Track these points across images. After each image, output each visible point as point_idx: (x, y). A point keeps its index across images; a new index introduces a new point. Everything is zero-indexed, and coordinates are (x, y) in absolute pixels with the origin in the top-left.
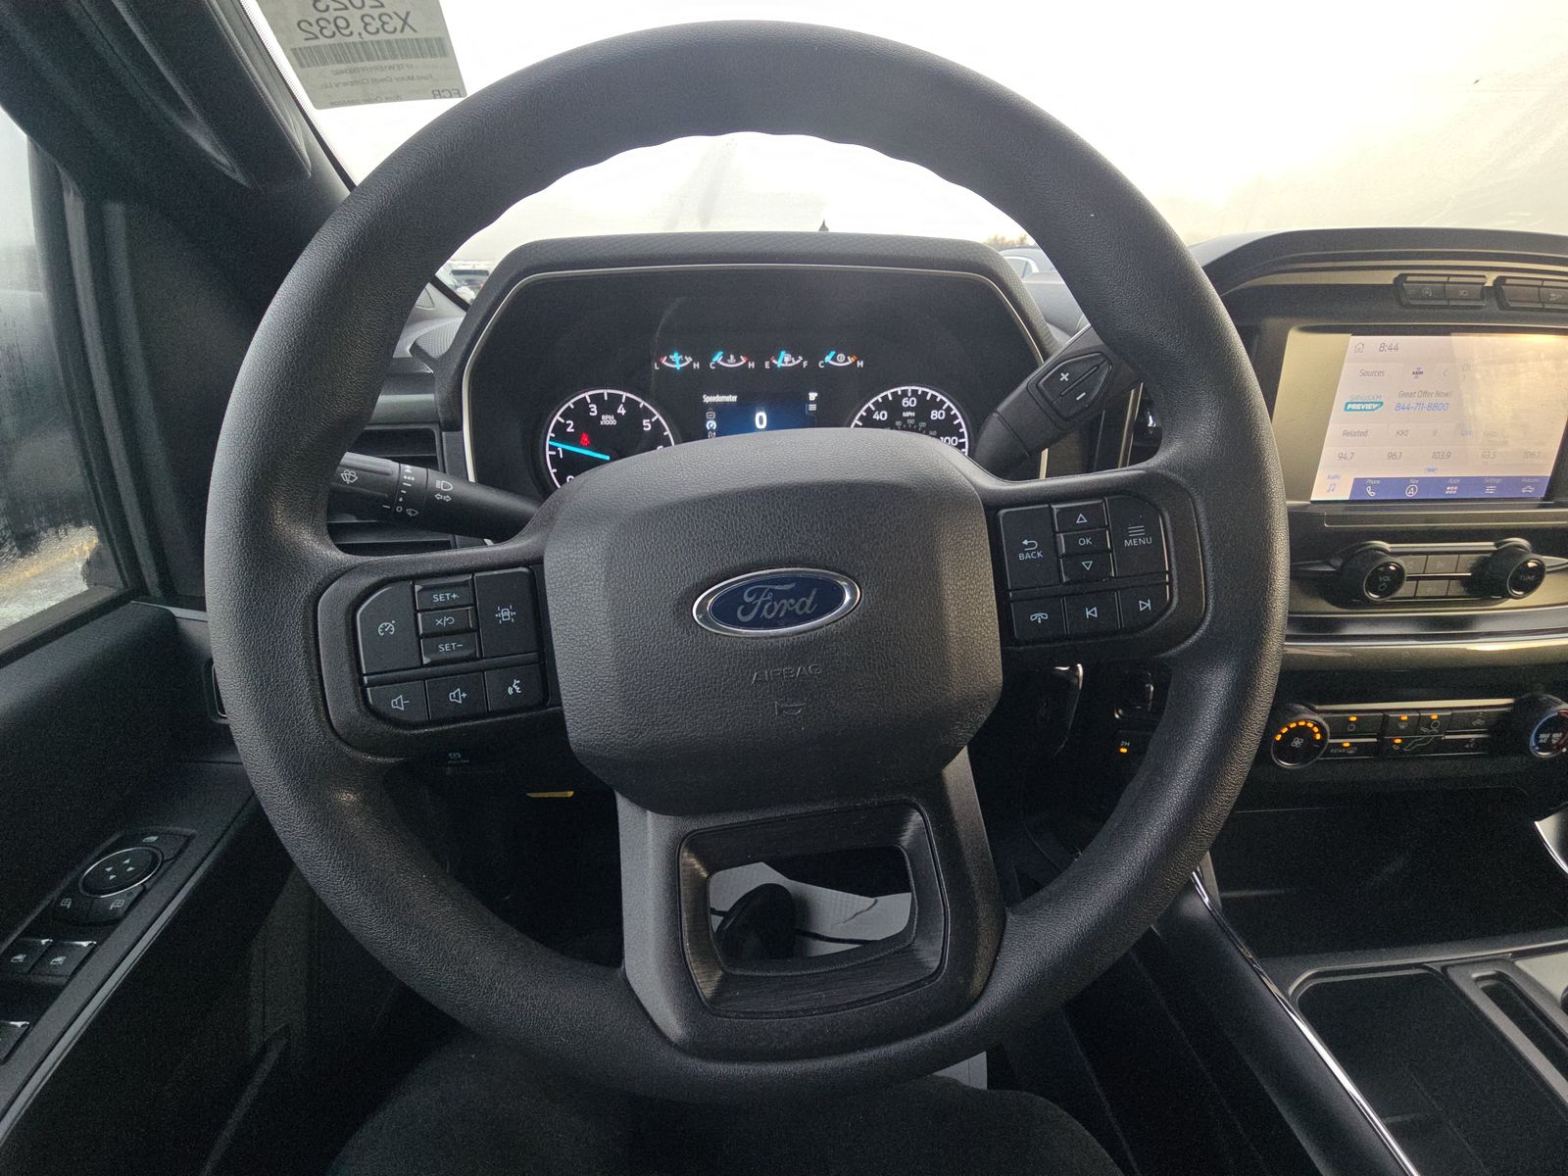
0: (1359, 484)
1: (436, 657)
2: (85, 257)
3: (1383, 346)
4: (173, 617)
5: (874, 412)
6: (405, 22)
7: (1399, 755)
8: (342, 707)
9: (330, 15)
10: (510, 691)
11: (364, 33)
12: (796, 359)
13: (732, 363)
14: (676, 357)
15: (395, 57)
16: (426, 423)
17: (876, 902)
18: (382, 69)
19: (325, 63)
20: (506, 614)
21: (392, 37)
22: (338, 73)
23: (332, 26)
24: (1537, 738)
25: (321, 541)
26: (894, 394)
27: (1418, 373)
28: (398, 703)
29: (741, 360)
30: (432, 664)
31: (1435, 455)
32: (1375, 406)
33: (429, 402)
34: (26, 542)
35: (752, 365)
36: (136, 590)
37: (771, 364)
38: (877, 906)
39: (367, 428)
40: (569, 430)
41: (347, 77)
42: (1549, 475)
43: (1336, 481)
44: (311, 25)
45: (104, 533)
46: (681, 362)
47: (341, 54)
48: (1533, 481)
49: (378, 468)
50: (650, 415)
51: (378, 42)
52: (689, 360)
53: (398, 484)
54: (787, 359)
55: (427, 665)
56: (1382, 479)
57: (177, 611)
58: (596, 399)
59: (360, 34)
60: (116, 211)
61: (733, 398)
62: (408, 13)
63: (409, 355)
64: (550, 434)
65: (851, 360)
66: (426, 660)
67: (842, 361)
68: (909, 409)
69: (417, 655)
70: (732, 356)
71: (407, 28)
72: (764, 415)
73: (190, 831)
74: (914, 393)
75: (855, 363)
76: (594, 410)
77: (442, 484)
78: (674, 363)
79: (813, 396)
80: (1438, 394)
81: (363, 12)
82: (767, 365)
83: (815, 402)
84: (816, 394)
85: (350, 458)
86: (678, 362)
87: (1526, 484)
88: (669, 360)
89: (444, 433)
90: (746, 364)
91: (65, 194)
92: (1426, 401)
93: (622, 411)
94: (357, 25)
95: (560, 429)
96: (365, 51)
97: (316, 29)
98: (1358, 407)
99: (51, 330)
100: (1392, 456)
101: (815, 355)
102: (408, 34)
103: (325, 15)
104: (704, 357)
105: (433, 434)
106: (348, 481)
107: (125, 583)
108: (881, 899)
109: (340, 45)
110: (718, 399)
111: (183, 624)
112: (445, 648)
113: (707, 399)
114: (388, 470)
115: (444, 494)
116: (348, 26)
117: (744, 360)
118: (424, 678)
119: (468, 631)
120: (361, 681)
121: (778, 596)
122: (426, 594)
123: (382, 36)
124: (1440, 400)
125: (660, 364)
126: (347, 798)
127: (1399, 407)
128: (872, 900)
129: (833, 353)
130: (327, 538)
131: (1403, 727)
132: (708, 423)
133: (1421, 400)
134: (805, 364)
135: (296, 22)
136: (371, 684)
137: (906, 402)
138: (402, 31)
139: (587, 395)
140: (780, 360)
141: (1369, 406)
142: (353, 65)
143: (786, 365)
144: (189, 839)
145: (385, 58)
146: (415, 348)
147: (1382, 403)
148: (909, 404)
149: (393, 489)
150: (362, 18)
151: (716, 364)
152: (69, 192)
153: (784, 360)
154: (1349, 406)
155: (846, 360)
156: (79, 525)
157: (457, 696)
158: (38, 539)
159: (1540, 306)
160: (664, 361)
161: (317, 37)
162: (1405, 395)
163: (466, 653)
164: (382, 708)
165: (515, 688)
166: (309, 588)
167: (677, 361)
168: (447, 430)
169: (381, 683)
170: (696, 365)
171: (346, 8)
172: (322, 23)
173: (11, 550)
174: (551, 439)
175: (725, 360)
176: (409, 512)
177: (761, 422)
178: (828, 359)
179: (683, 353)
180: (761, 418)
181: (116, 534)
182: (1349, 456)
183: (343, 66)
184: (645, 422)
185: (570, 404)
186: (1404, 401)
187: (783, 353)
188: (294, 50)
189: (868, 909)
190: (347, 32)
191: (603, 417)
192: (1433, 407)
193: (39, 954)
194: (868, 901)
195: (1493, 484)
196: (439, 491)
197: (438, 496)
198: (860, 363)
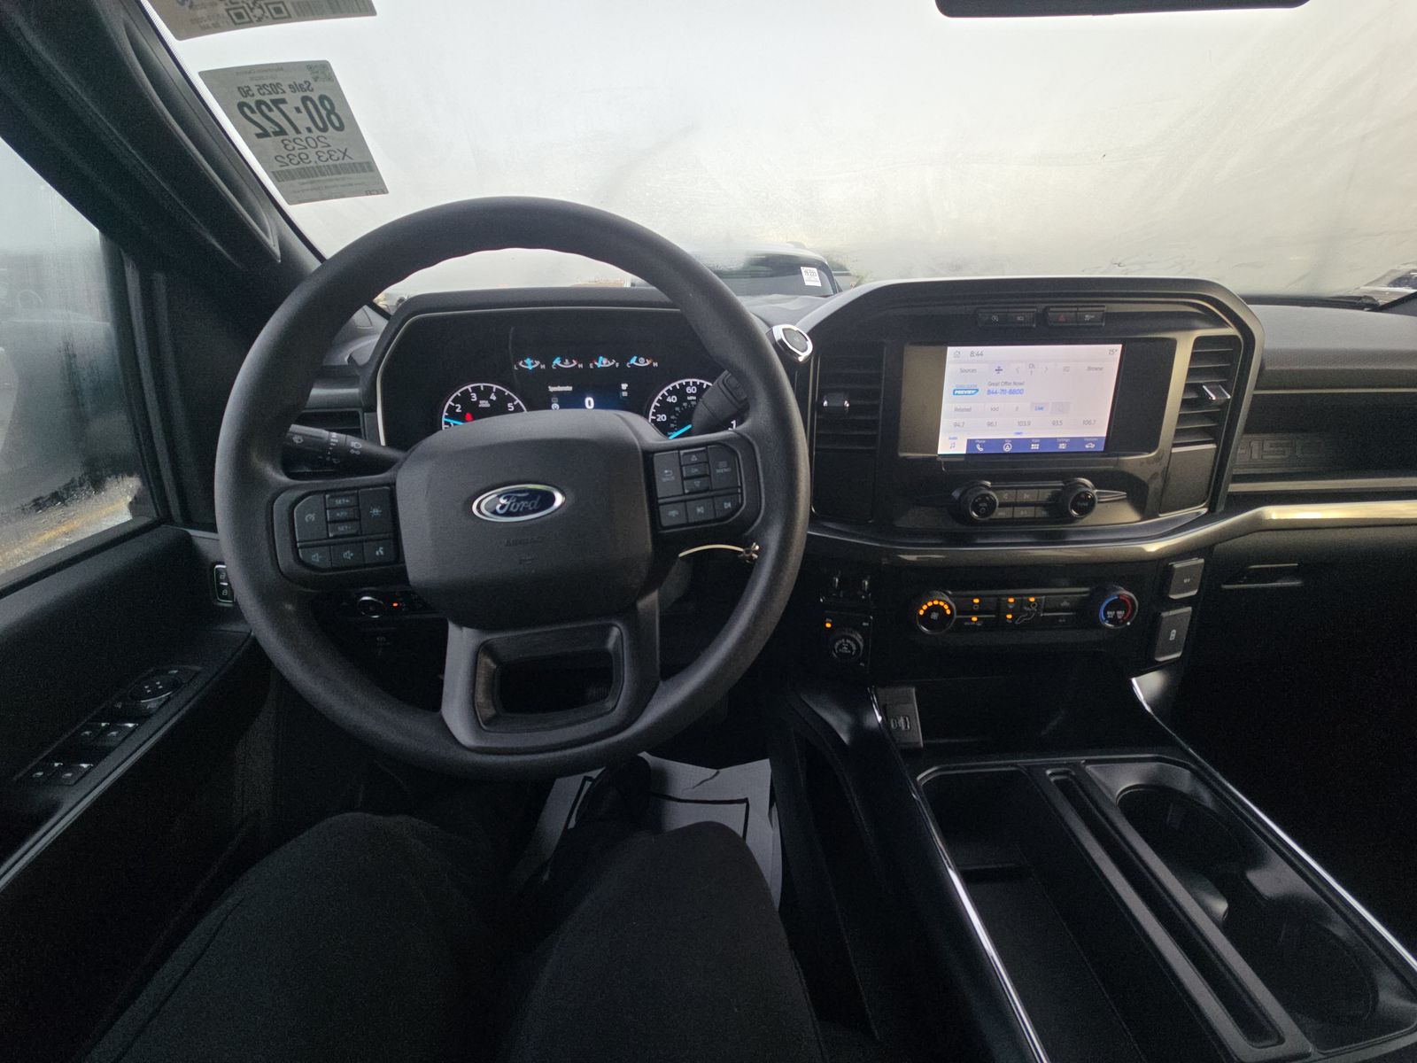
0: (971, 443)
1: (337, 533)
2: (140, 306)
3: (972, 353)
4: (190, 536)
5: (667, 397)
6: (345, 154)
7: (1011, 627)
8: (285, 559)
9: (296, 152)
10: (377, 553)
11: (318, 162)
12: (611, 361)
13: (567, 365)
14: (528, 361)
15: (339, 173)
16: (354, 407)
17: (718, 773)
18: (331, 180)
19: (294, 179)
20: (376, 511)
21: (337, 163)
22: (303, 184)
23: (298, 158)
24: (1105, 615)
25: (278, 472)
26: (681, 385)
27: (999, 370)
28: (316, 558)
29: (573, 363)
30: (335, 537)
31: (1020, 424)
32: (973, 392)
33: (353, 395)
34: (97, 484)
35: (581, 366)
36: (165, 519)
37: (594, 365)
38: (719, 775)
39: (304, 411)
40: (458, 410)
41: (309, 186)
42: (1104, 434)
43: (954, 441)
44: (283, 158)
45: (146, 480)
46: (533, 364)
47: (304, 173)
48: (1096, 440)
49: (316, 435)
50: (513, 400)
51: (328, 166)
52: (538, 363)
53: (328, 443)
54: (605, 362)
55: (331, 538)
56: (986, 440)
57: (192, 532)
58: (476, 390)
59: (316, 162)
60: (160, 277)
61: (569, 388)
62: (346, 150)
63: (347, 363)
64: (445, 414)
65: (648, 362)
66: (331, 535)
67: (643, 363)
68: (692, 394)
69: (325, 532)
70: (567, 360)
71: (346, 157)
72: (591, 400)
73: (198, 668)
74: (694, 383)
75: (651, 364)
76: (474, 397)
77: (355, 443)
78: (527, 365)
79: (624, 386)
80: (1015, 383)
81: (317, 150)
82: (591, 366)
83: (627, 390)
84: (627, 385)
85: (295, 428)
87: (1087, 443)
88: (524, 364)
89: (365, 414)
90: (577, 365)
91: (126, 267)
92: (1007, 388)
93: (493, 397)
94: (313, 157)
95: (451, 410)
96: (319, 171)
97: (287, 160)
98: (962, 392)
99: (116, 353)
100: (990, 424)
101: (623, 359)
102: (347, 160)
103: (293, 152)
104: (547, 360)
105: (358, 414)
106: (297, 442)
107: (158, 515)
108: (722, 771)
109: (303, 169)
110: (559, 389)
111: (198, 542)
112: (342, 529)
113: (552, 389)
114: (322, 436)
115: (356, 450)
116: (308, 157)
117: (575, 363)
118: (328, 545)
119: (355, 520)
120: (296, 546)
121: (519, 499)
122: (332, 500)
123: (330, 162)
124: (1016, 388)
125: (518, 366)
126: (290, 607)
127: (989, 392)
128: (715, 771)
129: (635, 358)
130: (281, 471)
131: (1011, 607)
132: (553, 404)
133: (1004, 387)
134: (617, 365)
135: (273, 157)
136: (301, 547)
137: (689, 390)
138: (343, 159)
139: (469, 387)
140: (600, 362)
141: (969, 392)
142: (311, 179)
143: (605, 366)
144: (197, 673)
145: (332, 174)
146: (351, 358)
147: (977, 390)
148: (692, 391)
149: (324, 445)
150: (317, 153)
151: (557, 366)
152: (129, 266)
153: (603, 362)
154: (956, 392)
155: (646, 362)
156: (130, 475)
157: (348, 555)
158: (104, 481)
159: (1076, 324)
160: (521, 364)
161: (287, 165)
162: (991, 384)
163: (354, 531)
164: (307, 561)
165: (380, 551)
166: (269, 496)
167: (529, 364)
168: (367, 411)
169: (307, 547)
171: (306, 148)
172: (291, 157)
173: (88, 488)
174: (446, 417)
175: (562, 363)
176: (334, 460)
177: (589, 402)
178: (633, 361)
179: (534, 358)
180: (589, 401)
181: (153, 482)
182: (961, 424)
183: (305, 181)
184: (510, 405)
185: (458, 393)
186: (991, 388)
187: (601, 358)
188: (273, 172)
189: (711, 778)
190: (308, 161)
191: (481, 402)
192: (1011, 392)
193: (80, 775)
194: (711, 772)
195: (1064, 442)
196: (353, 448)
197: (352, 451)
198: (655, 364)
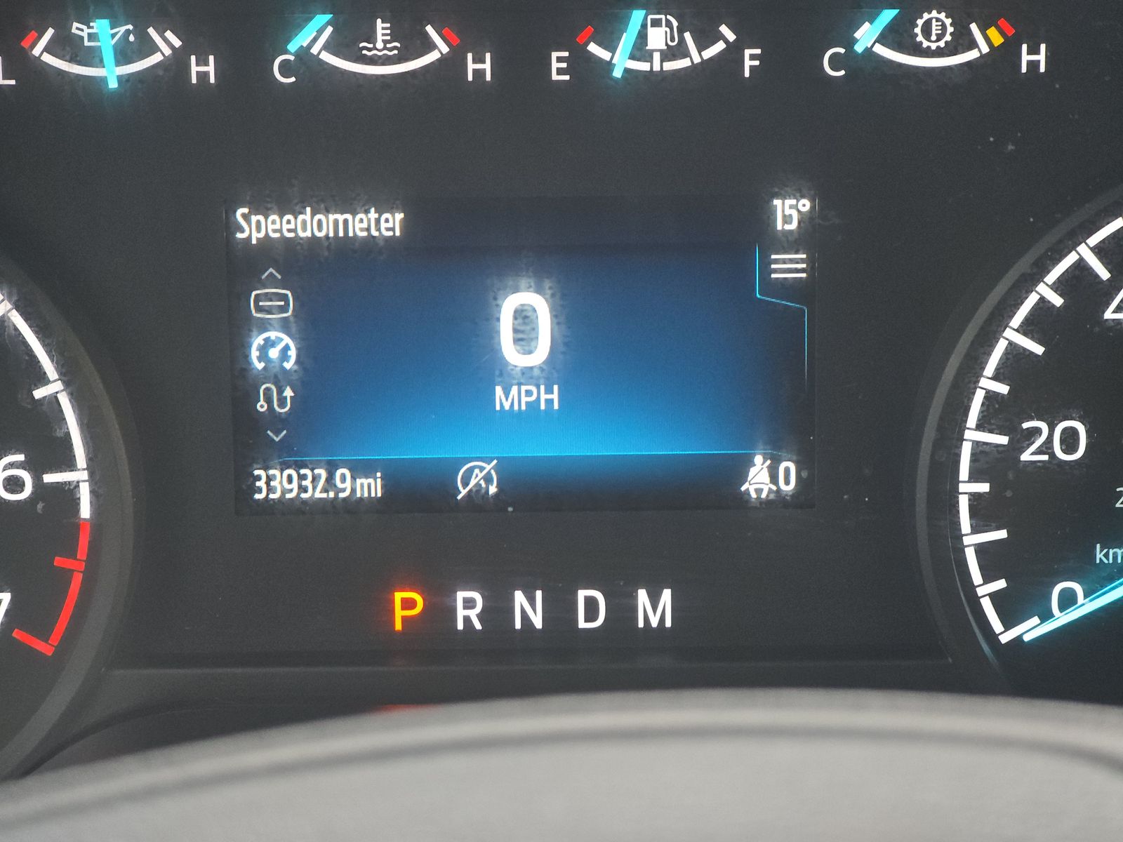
12: (708, 38)
13: (383, 60)
29: (430, 46)
37: (581, 63)
52: (166, 43)
54: (657, 39)
65: (985, 41)
70: (381, 29)
75: (1005, 55)
83: (808, 236)
86: (108, 56)
88: (67, 46)
117: (442, 42)
132: (258, 341)
134: (750, 60)
140: (627, 41)
153: (644, 42)
155: (962, 41)
170: (203, 69)
175: (344, 44)
177: (524, 317)
178: (866, 36)
198: (1035, 58)
